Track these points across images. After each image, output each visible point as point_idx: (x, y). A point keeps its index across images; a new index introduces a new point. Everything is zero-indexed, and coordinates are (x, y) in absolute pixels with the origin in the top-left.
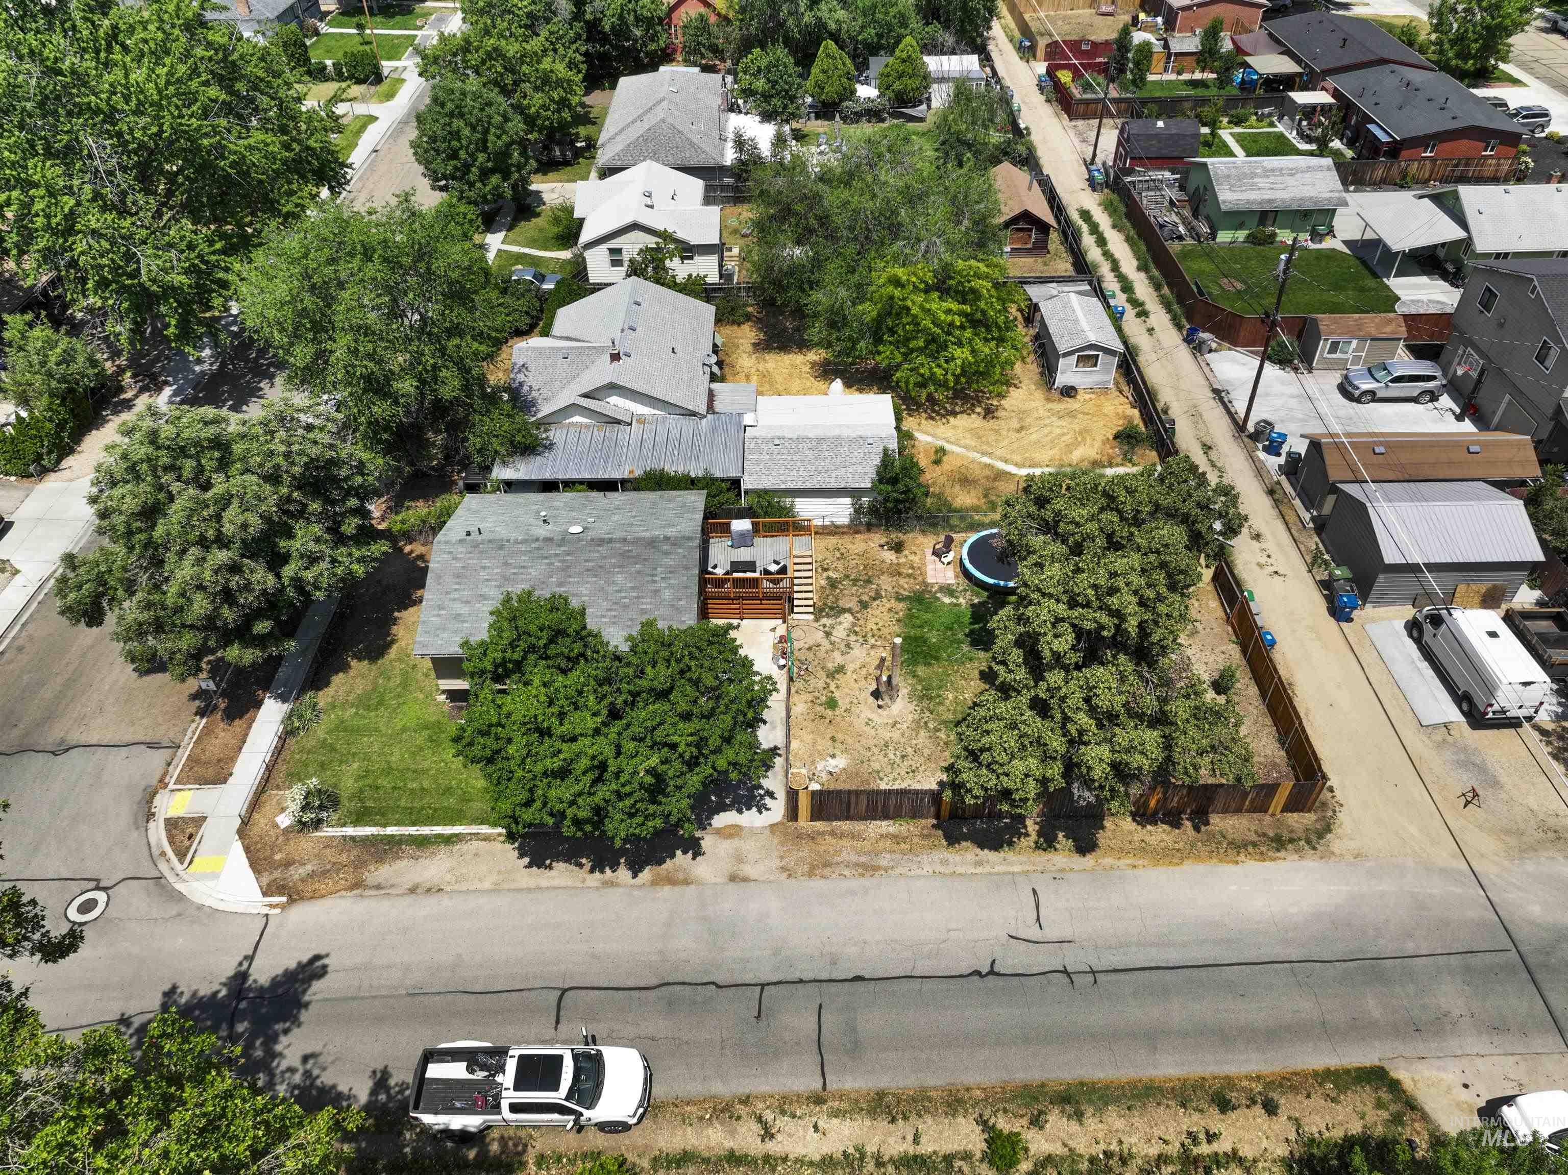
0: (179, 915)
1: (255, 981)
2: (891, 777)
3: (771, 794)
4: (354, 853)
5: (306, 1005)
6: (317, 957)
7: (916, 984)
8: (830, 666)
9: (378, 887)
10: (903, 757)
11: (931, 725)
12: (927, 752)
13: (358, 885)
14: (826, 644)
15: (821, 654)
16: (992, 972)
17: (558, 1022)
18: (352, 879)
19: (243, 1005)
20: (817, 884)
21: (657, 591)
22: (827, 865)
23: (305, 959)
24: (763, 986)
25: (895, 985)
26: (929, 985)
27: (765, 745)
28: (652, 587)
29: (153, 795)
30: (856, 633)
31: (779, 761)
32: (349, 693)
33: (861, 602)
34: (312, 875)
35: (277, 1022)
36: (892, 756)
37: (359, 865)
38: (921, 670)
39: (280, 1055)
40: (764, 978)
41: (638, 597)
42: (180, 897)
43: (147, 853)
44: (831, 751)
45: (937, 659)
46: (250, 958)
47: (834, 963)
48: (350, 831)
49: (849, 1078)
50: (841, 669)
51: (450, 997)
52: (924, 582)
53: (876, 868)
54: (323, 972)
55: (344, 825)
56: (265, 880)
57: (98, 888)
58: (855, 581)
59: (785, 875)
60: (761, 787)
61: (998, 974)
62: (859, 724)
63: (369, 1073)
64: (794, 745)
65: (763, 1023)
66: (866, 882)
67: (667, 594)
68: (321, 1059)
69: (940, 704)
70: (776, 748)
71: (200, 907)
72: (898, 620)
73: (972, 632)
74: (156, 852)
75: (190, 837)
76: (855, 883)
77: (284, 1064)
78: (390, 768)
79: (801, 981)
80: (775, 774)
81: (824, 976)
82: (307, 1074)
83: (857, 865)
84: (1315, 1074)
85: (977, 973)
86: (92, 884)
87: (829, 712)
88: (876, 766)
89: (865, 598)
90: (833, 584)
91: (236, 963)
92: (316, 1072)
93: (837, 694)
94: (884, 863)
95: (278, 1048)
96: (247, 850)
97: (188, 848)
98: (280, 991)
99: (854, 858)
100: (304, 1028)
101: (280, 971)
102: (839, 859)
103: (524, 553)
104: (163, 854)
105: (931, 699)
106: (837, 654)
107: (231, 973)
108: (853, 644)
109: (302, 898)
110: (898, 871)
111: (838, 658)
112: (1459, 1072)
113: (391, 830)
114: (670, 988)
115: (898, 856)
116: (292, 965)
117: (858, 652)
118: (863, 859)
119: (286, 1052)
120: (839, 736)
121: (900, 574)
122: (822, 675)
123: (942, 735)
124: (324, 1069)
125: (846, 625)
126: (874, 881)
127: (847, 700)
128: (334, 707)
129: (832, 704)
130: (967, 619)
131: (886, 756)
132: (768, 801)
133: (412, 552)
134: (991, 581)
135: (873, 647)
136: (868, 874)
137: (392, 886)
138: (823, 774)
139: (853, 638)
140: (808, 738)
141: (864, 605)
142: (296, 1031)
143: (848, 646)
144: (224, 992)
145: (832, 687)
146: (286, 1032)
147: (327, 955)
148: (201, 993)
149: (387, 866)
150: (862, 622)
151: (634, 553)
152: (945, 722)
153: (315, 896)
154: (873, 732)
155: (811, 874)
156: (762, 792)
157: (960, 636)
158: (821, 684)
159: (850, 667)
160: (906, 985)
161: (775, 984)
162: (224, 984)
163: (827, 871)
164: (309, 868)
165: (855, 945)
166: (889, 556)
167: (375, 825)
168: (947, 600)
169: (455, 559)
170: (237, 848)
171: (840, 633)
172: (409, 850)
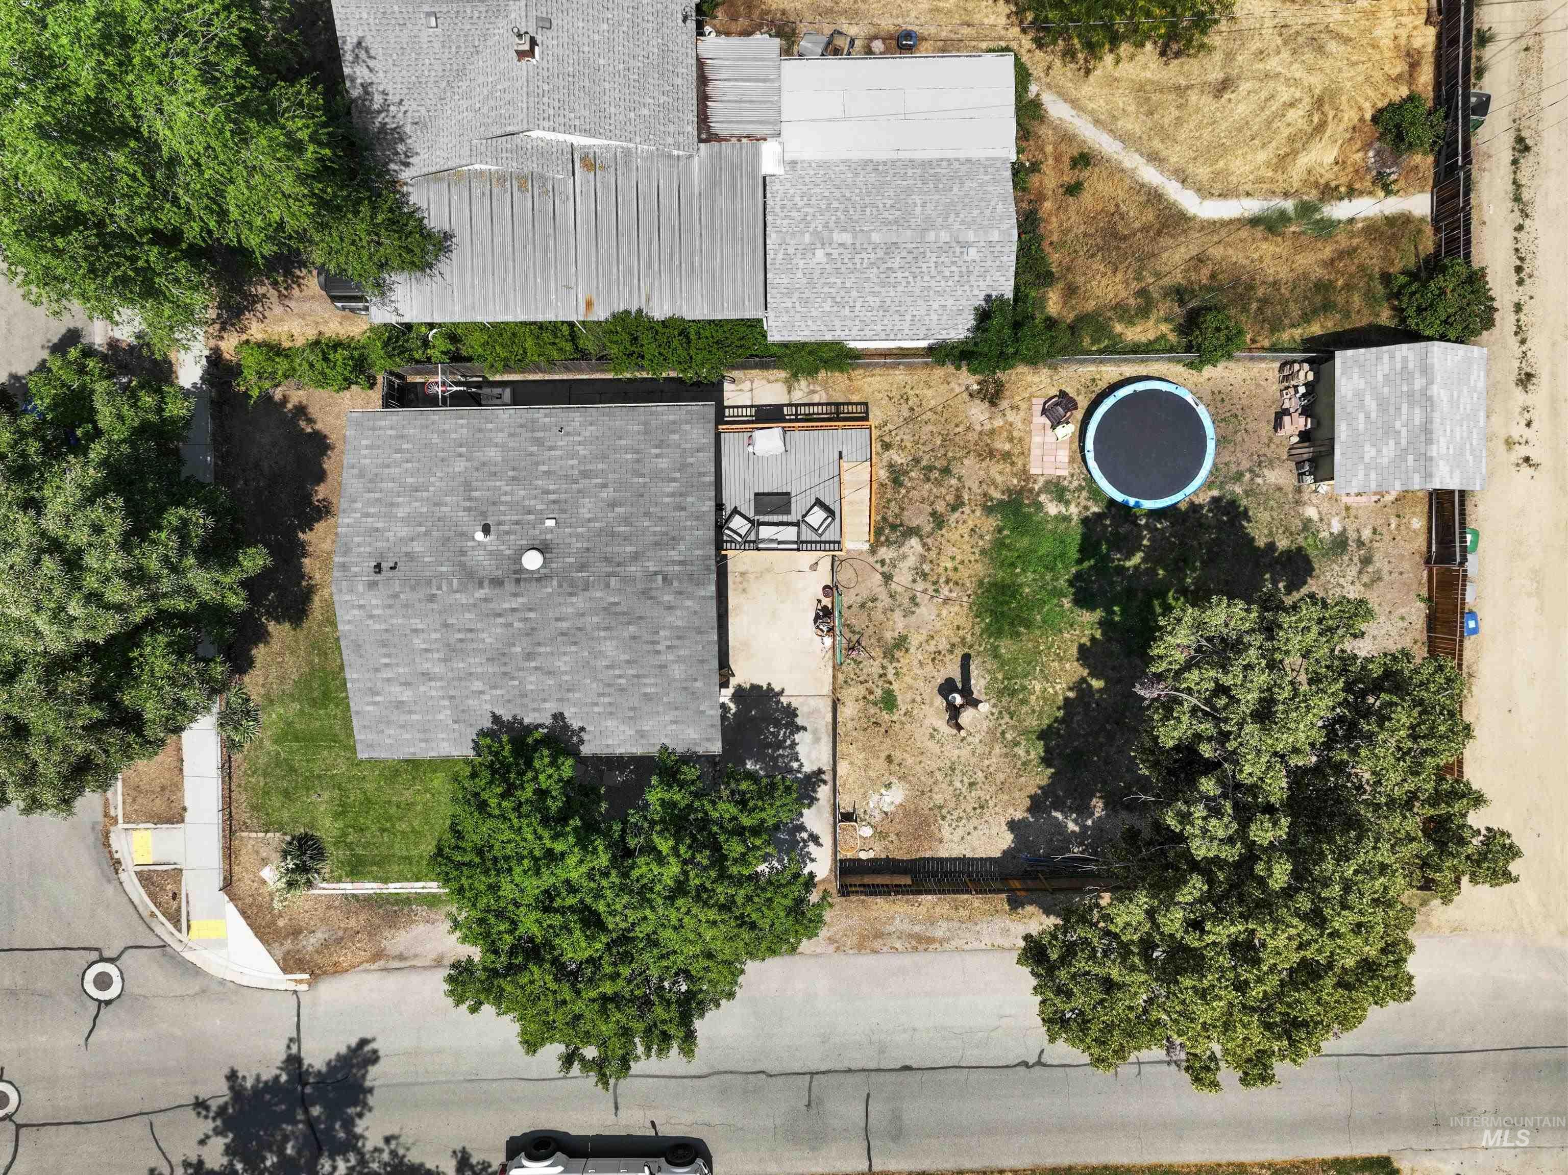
0: (203, 991)
1: (310, 1065)
2: (956, 814)
3: (815, 839)
4: (363, 916)
5: (370, 1090)
6: (363, 1042)
7: (962, 1074)
8: (889, 635)
9: (401, 957)
10: (971, 784)
11: (1009, 736)
12: (1001, 777)
13: (378, 955)
14: (883, 595)
15: (878, 616)
16: (1039, 1063)
17: (617, 1108)
18: (371, 949)
19: (308, 1090)
20: (867, 961)
21: (662, 667)
22: (879, 935)
23: (353, 1042)
24: (812, 1074)
25: (941, 1075)
26: (975, 1075)
27: (808, 768)
28: (656, 661)
29: (107, 835)
30: (925, 576)
31: (823, 792)
32: (282, 678)
33: (934, 514)
34: (325, 944)
35: (349, 1106)
36: (959, 785)
37: (373, 931)
38: (1006, 647)
39: (362, 1137)
40: (813, 1068)
41: (637, 676)
42: (193, 970)
43: (136, 916)
44: (886, 778)
45: (1028, 624)
46: (296, 1040)
47: (882, 1051)
48: (348, 887)
49: (893, 1161)
50: (901, 642)
51: (507, 1084)
52: (1025, 476)
53: (930, 940)
54: (374, 1058)
55: (339, 880)
56: (279, 954)
57: (102, 960)
58: (930, 468)
59: (832, 948)
60: (802, 828)
61: (1045, 1065)
62: (921, 736)
63: (450, 1153)
64: (843, 768)
65: (813, 1111)
66: (919, 958)
67: (677, 671)
68: (402, 1140)
69: (1024, 702)
70: (820, 771)
71: (223, 982)
72: (983, 552)
73: (1078, 576)
74: (145, 914)
75: (175, 896)
76: (907, 960)
77: (369, 1146)
78: (368, 800)
79: (850, 1071)
80: (819, 811)
81: (872, 1065)
82: (393, 1153)
83: (911, 936)
84: (1324, 1162)
85: (1025, 1064)
86: (94, 956)
87: (885, 716)
88: (938, 799)
89: (940, 507)
90: (897, 475)
91: (284, 1047)
92: (401, 1152)
93: (895, 686)
94: (939, 933)
95: (358, 1130)
96: (243, 913)
97: (179, 909)
98: (339, 1076)
99: (906, 927)
100: (376, 1113)
101: (332, 1056)
102: (891, 929)
103: (466, 608)
104: (153, 914)
105: (1013, 693)
106: (897, 615)
107: (283, 1057)
108: (920, 598)
109: (325, 973)
110: (954, 943)
111: (898, 624)
112: (1457, 1163)
113: (393, 888)
114: (722, 1077)
115: (956, 924)
116: (343, 1050)
117: (926, 611)
118: (917, 929)
119: (366, 1134)
120: (897, 755)
121: (991, 454)
122: (877, 652)
123: (1020, 751)
124: (408, 1149)
125: (912, 561)
126: (928, 956)
127: (909, 696)
128: (272, 702)
129: (889, 701)
130: (1074, 554)
131: (951, 783)
132: (812, 848)
133: (285, 400)
134: (1119, 497)
135: (946, 601)
136: (921, 948)
137: (416, 956)
138: (876, 813)
139: (920, 586)
140: (860, 758)
141: (939, 521)
142: (368, 1115)
143: (913, 599)
144: (284, 1078)
145: (891, 672)
146: (360, 1115)
147: (374, 1040)
148: (264, 1077)
149: (403, 932)
150: (933, 555)
151: (623, 608)
152: (1025, 732)
153: (337, 970)
154: (937, 750)
155: (860, 947)
156: (805, 835)
157: (1062, 583)
158: (876, 670)
159: (914, 640)
160: (953, 1075)
161: (823, 1073)
162: (281, 1069)
163: (877, 944)
164: (320, 935)
165: (905, 1031)
166: (978, 412)
167: (375, 879)
168: (1053, 509)
169: (371, 617)
170: (231, 910)
171: (903, 577)
172: (422, 910)
